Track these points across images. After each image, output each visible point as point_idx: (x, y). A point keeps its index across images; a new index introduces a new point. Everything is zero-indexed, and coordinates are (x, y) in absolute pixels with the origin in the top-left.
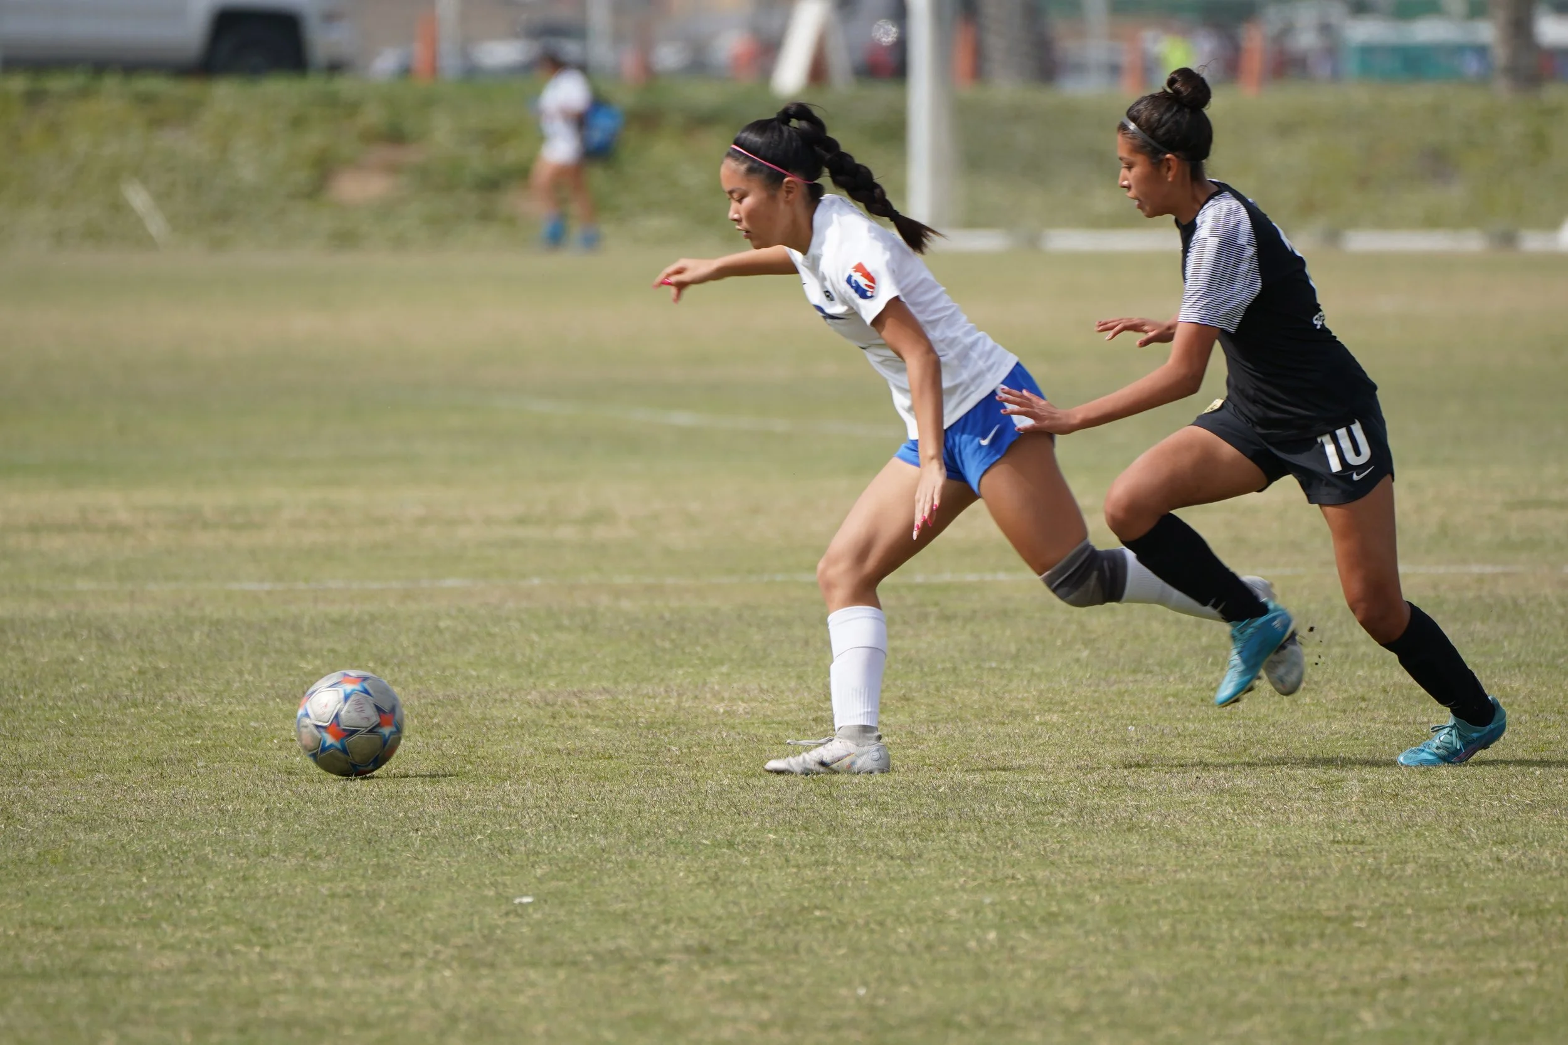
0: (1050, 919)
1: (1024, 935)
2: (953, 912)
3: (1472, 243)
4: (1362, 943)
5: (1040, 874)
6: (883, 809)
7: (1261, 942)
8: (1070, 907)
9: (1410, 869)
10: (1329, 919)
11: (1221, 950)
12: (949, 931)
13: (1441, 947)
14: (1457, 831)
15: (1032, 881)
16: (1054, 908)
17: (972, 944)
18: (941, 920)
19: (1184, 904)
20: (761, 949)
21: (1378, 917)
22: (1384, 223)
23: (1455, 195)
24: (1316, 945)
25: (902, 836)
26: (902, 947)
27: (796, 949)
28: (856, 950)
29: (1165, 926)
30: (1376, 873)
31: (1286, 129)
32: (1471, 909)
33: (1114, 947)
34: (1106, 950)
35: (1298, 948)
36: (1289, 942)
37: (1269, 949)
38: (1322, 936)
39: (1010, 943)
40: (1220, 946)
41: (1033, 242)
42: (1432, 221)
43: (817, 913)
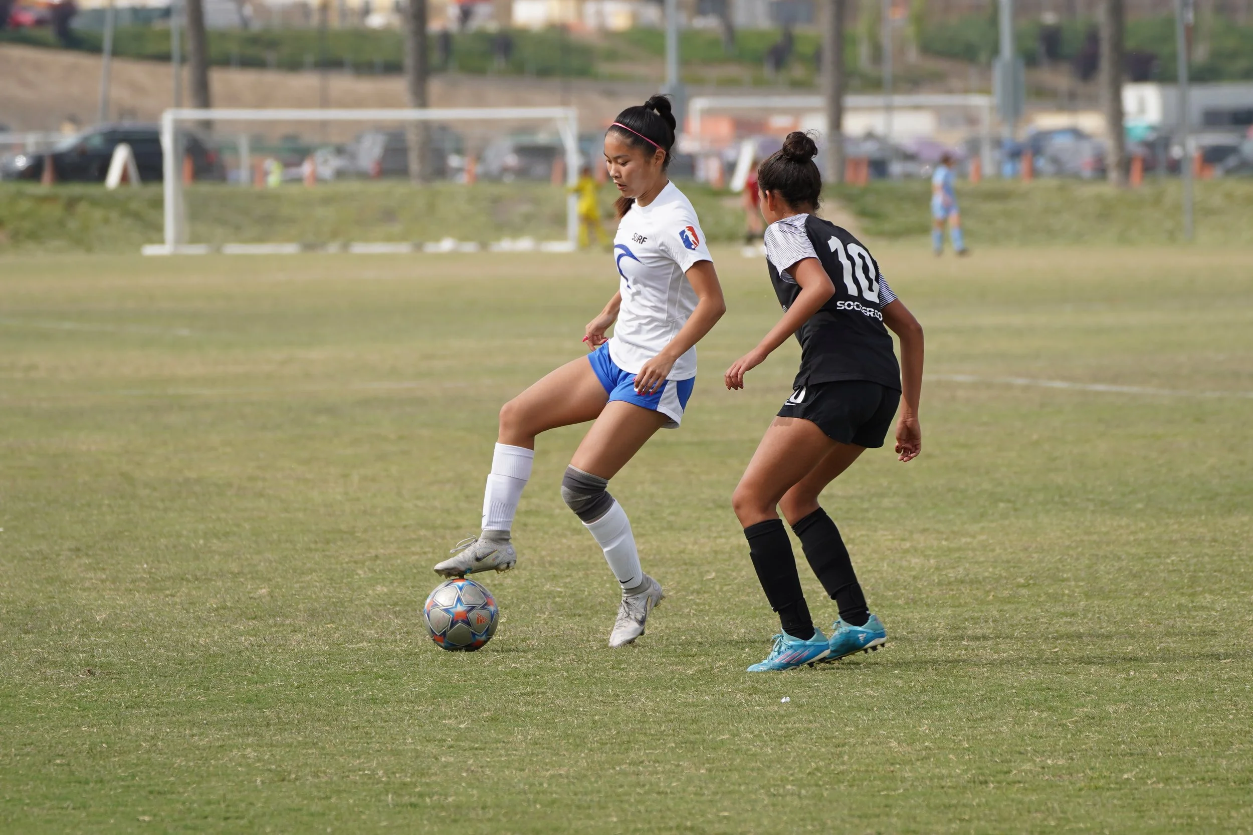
0: (226, 534)
1: (215, 541)
2: (185, 533)
3: (403, 248)
4: (359, 542)
5: (223, 515)
6: (155, 489)
7: (316, 542)
8: (235, 529)
9: (379, 511)
10: (345, 532)
11: (299, 546)
12: (183, 540)
13: (392, 543)
14: (399, 494)
15: (219, 519)
16: (228, 530)
17: (193, 545)
18: (179, 535)
19: (283, 527)
20: (102, 549)
21: (365, 531)
22: (366, 240)
23: (397, 228)
24: (339, 543)
25: (163, 500)
26: (163, 547)
27: (117, 549)
28: (143, 549)
29: (275, 536)
30: (365, 512)
31: (327, 201)
32: (405, 527)
33: (254, 546)
34: (250, 547)
35: (332, 545)
36: (328, 542)
37: (319, 546)
38: (342, 539)
39: (209, 545)
40: (299, 545)
41: (218, 250)
42: (389, 239)
43: (126, 534)
